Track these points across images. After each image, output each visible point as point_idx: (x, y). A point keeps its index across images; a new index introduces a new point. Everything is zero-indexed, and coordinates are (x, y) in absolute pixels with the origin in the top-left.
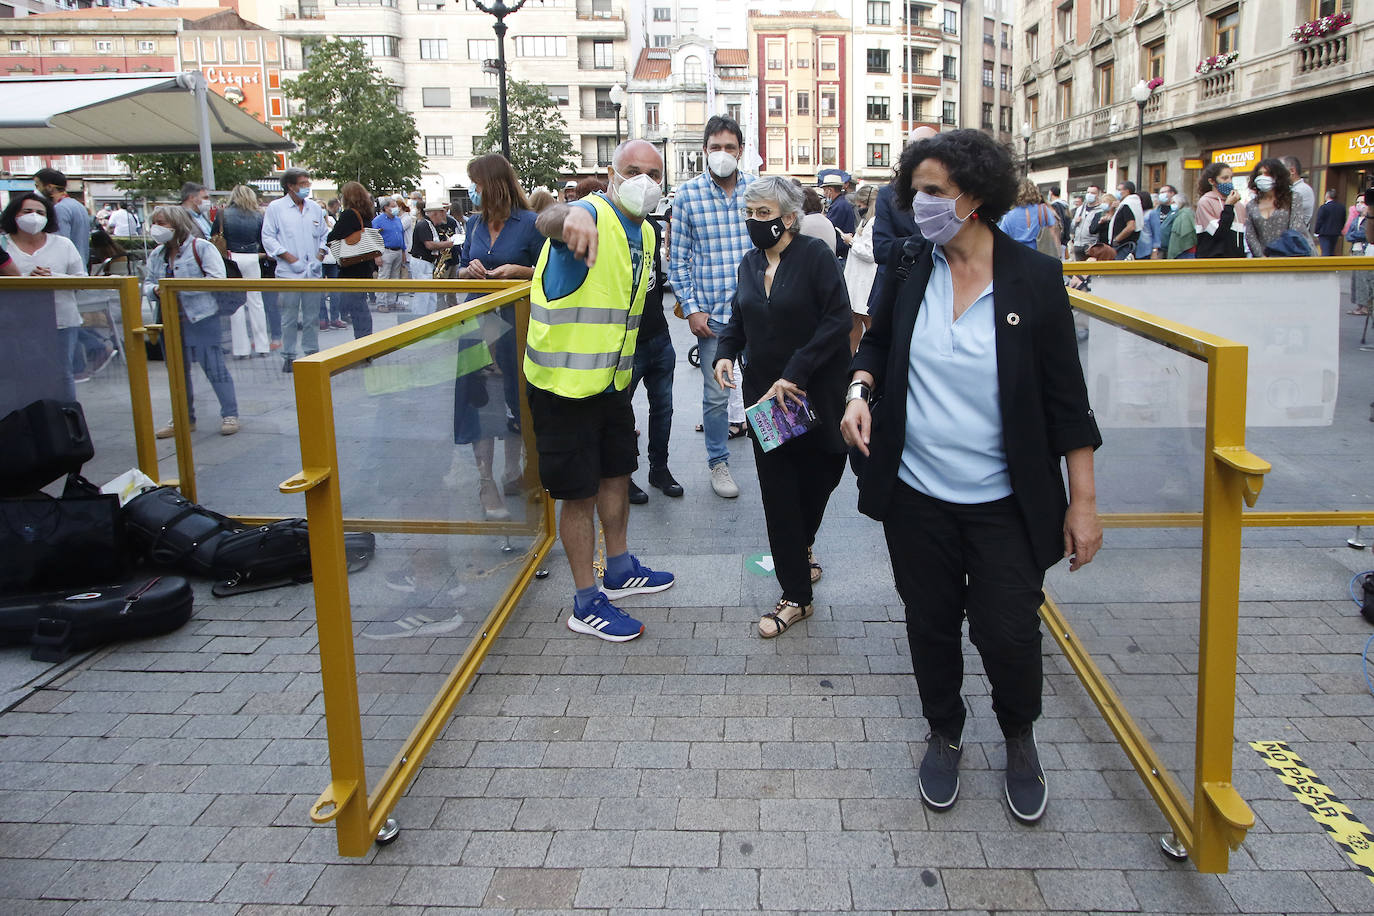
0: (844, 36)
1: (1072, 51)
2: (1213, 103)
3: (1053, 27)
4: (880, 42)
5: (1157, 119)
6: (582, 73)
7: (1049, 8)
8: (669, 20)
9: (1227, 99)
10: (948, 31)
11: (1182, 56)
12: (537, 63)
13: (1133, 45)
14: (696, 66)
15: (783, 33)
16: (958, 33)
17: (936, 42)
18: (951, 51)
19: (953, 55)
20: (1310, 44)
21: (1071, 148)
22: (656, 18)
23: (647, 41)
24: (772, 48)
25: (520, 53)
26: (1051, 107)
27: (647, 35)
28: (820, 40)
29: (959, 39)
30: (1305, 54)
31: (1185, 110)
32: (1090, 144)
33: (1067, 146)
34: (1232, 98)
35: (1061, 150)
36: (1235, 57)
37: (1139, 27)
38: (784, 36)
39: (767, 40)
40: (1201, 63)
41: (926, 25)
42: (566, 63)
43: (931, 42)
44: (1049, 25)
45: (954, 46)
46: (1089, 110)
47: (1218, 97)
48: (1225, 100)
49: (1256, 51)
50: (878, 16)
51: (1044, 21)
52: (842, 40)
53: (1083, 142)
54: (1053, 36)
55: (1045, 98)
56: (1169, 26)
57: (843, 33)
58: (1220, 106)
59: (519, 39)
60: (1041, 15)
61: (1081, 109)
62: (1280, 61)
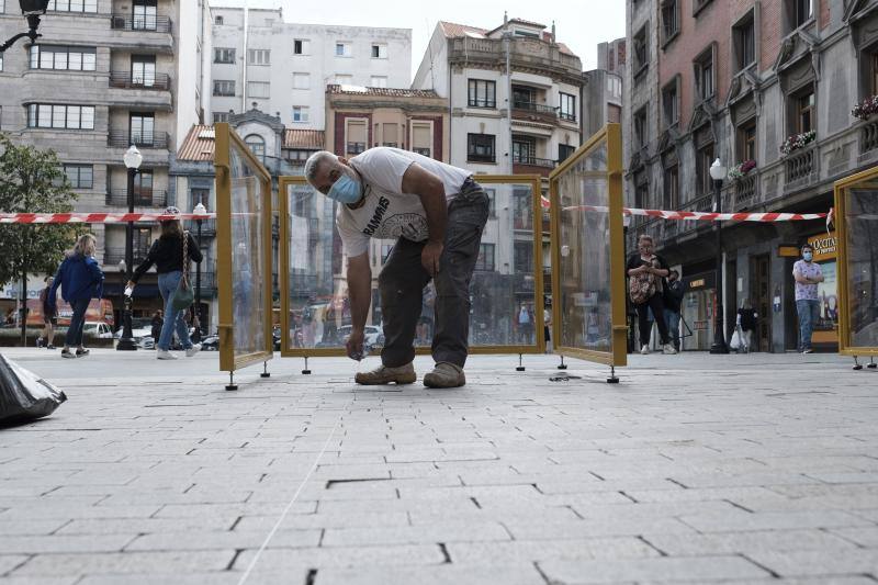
0: (441, 118)
1: (675, 135)
2: (798, 185)
3: (659, 110)
4: (482, 125)
5: (752, 204)
6: (111, 150)
7: (655, 91)
8: (233, 95)
9: (808, 180)
10: (565, 117)
11: (771, 138)
12: (53, 136)
13: (729, 127)
14: (257, 148)
15: (367, 111)
16: (578, 120)
17: (550, 129)
18: (567, 138)
19: (572, 144)
20: (869, 121)
21: (679, 241)
22: (216, 92)
23: (201, 117)
24: (354, 129)
25: (33, 123)
26: (660, 196)
27: (202, 110)
28: (412, 121)
29: (578, 127)
30: (867, 130)
31: (775, 193)
32: (696, 235)
33: (674, 239)
34: (813, 179)
35: (670, 244)
36: (813, 136)
37: (733, 108)
38: (368, 116)
39: (346, 119)
40: (784, 143)
41: (539, 109)
42: (92, 137)
43: (544, 128)
44: (655, 108)
45: (572, 134)
46: (693, 197)
47: (802, 178)
48: (807, 181)
49: (829, 131)
50: (481, 97)
51: (651, 103)
52: (439, 123)
53: (689, 233)
54: (659, 120)
55: (653, 187)
56: (758, 107)
57: (439, 115)
58: (802, 187)
59: (34, 107)
60: (648, 96)
61: (687, 198)
62: (849, 140)
